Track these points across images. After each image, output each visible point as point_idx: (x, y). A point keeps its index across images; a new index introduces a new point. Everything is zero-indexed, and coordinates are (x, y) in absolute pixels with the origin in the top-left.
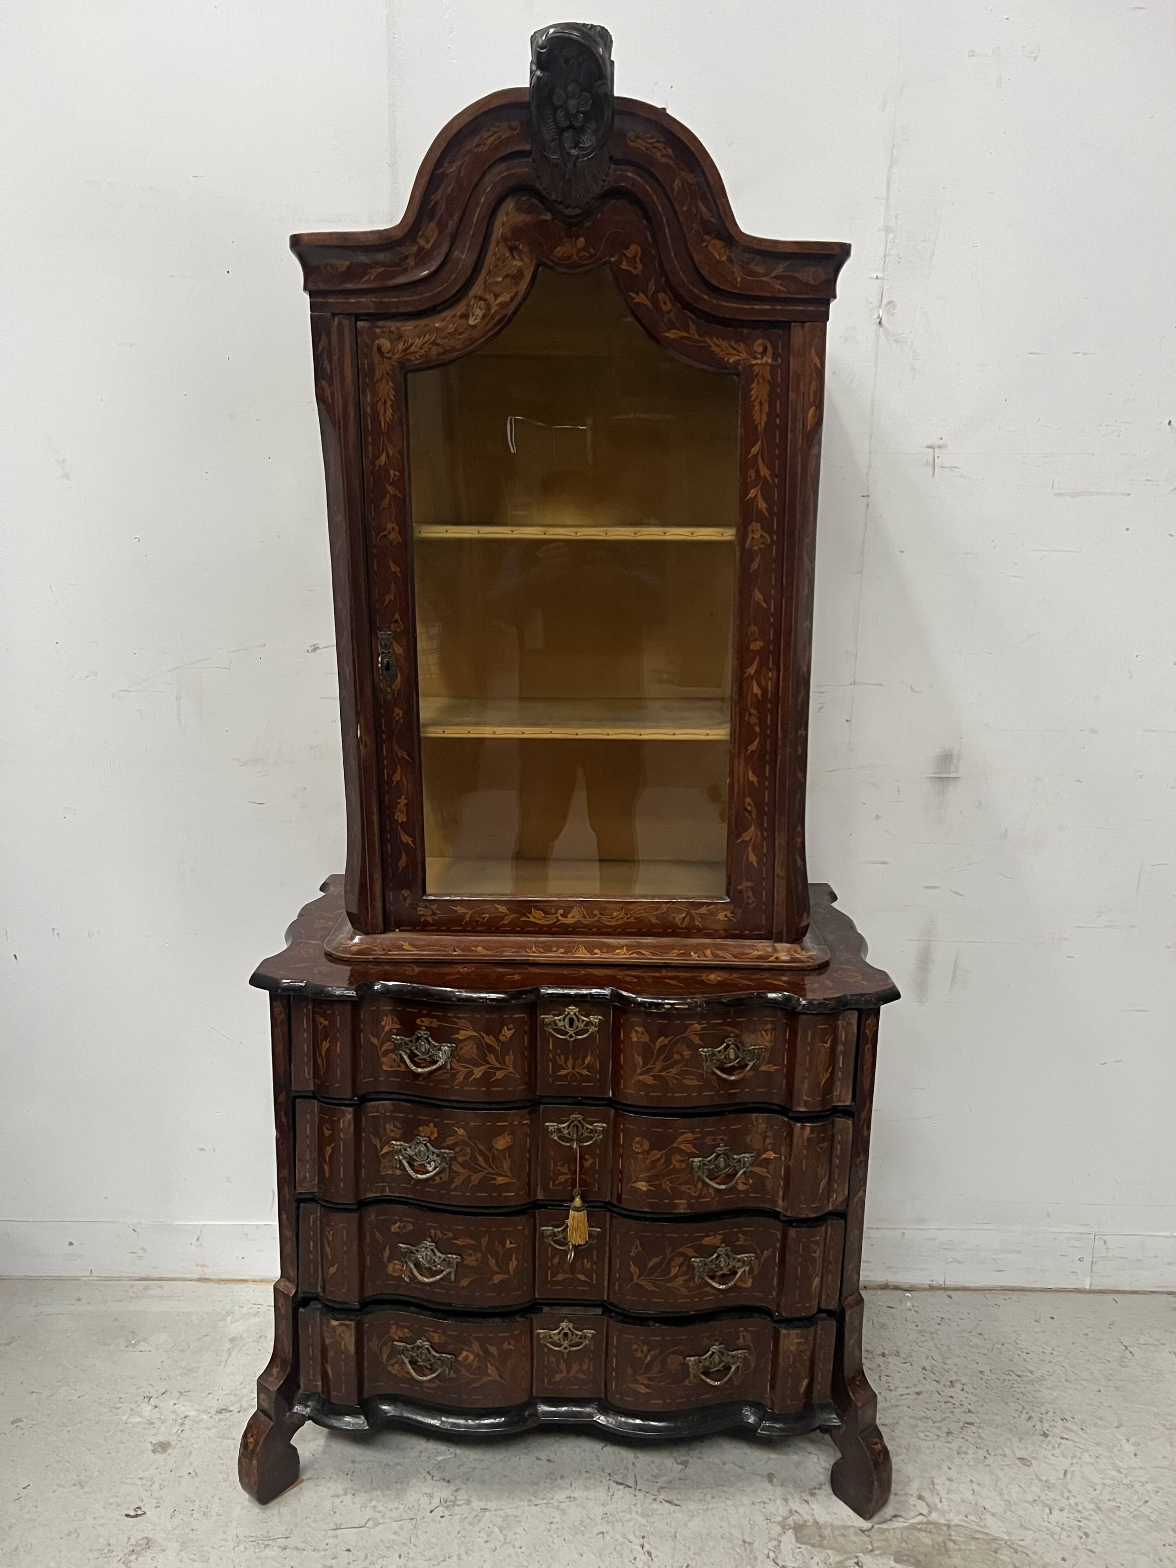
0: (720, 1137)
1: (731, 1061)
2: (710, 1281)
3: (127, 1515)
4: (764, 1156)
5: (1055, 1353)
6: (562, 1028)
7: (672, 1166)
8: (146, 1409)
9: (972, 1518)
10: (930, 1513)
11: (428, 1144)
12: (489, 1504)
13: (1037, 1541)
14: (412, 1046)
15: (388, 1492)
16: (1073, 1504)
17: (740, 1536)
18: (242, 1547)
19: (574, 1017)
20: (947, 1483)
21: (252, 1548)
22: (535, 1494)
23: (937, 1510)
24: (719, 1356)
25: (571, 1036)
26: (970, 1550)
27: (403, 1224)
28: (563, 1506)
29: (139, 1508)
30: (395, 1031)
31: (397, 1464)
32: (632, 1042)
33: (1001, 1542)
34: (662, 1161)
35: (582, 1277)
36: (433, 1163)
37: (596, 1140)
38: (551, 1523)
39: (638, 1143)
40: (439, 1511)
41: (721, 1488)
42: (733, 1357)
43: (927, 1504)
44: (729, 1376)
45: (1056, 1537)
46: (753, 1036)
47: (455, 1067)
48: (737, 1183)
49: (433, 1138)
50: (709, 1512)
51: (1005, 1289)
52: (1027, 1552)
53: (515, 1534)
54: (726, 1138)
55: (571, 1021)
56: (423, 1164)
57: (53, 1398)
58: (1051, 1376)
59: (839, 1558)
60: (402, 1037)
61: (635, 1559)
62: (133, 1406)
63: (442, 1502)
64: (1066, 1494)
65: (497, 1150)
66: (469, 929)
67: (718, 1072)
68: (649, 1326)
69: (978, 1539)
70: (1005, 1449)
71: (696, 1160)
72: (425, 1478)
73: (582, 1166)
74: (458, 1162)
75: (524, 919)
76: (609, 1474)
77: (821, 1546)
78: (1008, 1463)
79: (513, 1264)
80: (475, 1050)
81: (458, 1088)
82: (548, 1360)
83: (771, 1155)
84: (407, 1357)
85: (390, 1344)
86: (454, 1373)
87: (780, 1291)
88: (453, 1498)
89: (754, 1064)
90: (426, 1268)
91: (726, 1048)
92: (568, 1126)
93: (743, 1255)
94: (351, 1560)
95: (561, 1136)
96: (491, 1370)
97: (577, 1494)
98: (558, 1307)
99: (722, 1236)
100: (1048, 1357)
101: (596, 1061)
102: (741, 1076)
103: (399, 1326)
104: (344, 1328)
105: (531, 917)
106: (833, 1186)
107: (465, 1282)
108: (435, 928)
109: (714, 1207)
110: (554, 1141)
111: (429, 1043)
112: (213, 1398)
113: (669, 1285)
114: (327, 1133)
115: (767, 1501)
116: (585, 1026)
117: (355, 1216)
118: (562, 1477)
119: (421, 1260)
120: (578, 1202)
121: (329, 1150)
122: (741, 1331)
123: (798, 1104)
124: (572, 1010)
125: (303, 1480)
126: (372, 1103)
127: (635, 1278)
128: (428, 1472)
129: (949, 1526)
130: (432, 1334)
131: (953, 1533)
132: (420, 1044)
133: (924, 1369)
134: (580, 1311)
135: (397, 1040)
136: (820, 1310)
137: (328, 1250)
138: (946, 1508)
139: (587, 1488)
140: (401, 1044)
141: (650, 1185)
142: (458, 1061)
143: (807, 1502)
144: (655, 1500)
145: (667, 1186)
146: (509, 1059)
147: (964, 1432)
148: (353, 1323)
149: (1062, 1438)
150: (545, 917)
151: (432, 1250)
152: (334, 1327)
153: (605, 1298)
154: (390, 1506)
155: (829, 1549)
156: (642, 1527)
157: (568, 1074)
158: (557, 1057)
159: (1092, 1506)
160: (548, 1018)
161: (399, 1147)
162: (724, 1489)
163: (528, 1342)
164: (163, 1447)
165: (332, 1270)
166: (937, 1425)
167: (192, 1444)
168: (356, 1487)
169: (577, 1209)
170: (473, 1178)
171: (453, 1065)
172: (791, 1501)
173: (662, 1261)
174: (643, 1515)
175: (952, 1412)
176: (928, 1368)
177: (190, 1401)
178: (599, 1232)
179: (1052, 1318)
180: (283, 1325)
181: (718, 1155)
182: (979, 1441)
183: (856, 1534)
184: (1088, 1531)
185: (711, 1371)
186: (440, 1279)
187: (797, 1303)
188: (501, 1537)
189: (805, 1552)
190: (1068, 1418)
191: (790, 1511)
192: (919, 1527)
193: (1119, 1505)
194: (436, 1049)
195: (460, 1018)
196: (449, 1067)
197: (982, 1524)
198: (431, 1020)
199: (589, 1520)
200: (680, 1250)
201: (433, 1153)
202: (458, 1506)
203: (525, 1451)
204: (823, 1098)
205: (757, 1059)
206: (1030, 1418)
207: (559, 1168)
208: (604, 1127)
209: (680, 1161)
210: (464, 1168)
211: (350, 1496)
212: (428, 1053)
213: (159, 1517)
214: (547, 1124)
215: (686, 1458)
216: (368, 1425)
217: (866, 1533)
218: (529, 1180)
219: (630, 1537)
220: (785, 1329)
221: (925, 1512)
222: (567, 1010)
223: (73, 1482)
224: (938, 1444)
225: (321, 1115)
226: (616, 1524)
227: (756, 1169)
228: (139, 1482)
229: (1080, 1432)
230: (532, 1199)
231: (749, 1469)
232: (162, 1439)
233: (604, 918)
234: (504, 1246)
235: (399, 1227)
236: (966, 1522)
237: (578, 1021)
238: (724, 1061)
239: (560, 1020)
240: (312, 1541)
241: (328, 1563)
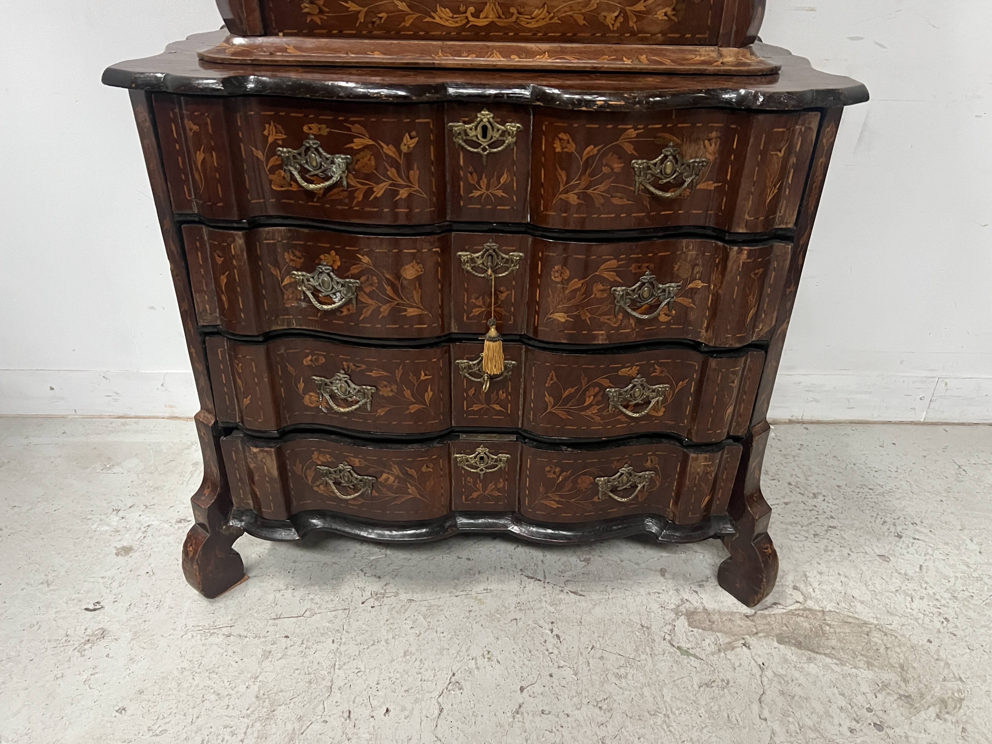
0: (647, 265)
1: (667, 176)
2: (624, 410)
3: (87, 609)
4: (691, 286)
5: (899, 471)
6: (475, 139)
7: (593, 296)
8: (114, 520)
9: (844, 605)
10: (806, 601)
11: (332, 274)
12: (415, 596)
13: (903, 625)
14: (301, 160)
15: (325, 587)
16: (931, 594)
17: (639, 622)
18: (189, 635)
19: (488, 124)
20: (818, 576)
21: (199, 636)
22: (456, 587)
23: (811, 598)
24: (627, 477)
25: (484, 149)
26: (844, 633)
27: (315, 357)
28: (480, 596)
29: (98, 603)
30: (280, 142)
31: (334, 563)
32: (555, 152)
33: (871, 626)
34: (583, 290)
35: (498, 407)
36: (338, 294)
37: (512, 271)
38: (470, 611)
39: (557, 272)
40: (371, 602)
41: (619, 581)
42: (640, 477)
43: (802, 593)
44: (635, 493)
45: (920, 621)
46: (693, 147)
47: (352, 183)
48: (659, 314)
49: (336, 268)
50: (610, 601)
51: (852, 422)
52: (895, 634)
53: (438, 621)
54: (652, 266)
55: (485, 129)
56: (328, 295)
57: (33, 511)
58: (898, 489)
59: (727, 640)
60: (290, 149)
61: (545, 642)
62: (103, 517)
63: (373, 595)
64: (924, 585)
65: (406, 279)
66: (364, 32)
67: (652, 189)
68: (562, 450)
69: (850, 623)
70: (866, 548)
71: (619, 289)
72: (358, 574)
73: (497, 298)
74: (365, 293)
75: (428, 19)
76: (521, 570)
77: (711, 629)
78: (870, 559)
79: (429, 395)
80: (373, 163)
81: (357, 208)
82: (465, 480)
83: (699, 284)
84: (331, 479)
85: (313, 468)
86: (376, 492)
87: (693, 419)
88: (383, 592)
89: (692, 181)
90: (341, 399)
91: (662, 161)
92: (482, 256)
93: (657, 386)
94: (289, 645)
95: (474, 266)
96: (411, 489)
97: (493, 586)
98: (475, 435)
99: (638, 368)
100: (894, 475)
101: (512, 180)
102: (678, 192)
103: (320, 452)
104: (265, 454)
105: (437, 18)
106: (761, 315)
107: (381, 412)
108: (325, 31)
109: (633, 338)
110: (468, 272)
111: (320, 154)
112: (174, 510)
113: (583, 413)
114: (219, 260)
115: (661, 591)
116: (501, 136)
117: (261, 349)
118: (479, 572)
119: (336, 391)
120: (493, 332)
121: (224, 280)
122: (650, 455)
123: (738, 225)
124: (485, 116)
125: (249, 577)
126: (267, 229)
127: (549, 408)
128: (362, 570)
129: (823, 612)
130: (352, 459)
131: (827, 618)
132: (310, 157)
133: (790, 484)
134: (495, 438)
135: (284, 153)
136: (729, 437)
137: (239, 382)
138: (819, 596)
139: (502, 581)
140: (288, 157)
141: (568, 316)
142: (355, 177)
143: (696, 592)
144: (562, 591)
145: (587, 316)
146: (415, 174)
147: (829, 534)
148: (273, 449)
149: (914, 539)
150: (453, 18)
151: (346, 382)
152: (255, 453)
153: (520, 426)
154: (326, 598)
155: (720, 631)
156: (551, 614)
157: (481, 195)
158: (469, 175)
159: (947, 595)
160: (458, 126)
161: (301, 278)
162: (624, 582)
163: (447, 465)
164: (126, 551)
165: (247, 401)
166: (804, 528)
167: (152, 548)
168: (296, 583)
169: (492, 340)
170: (381, 310)
171: (349, 181)
172: (682, 592)
173: (577, 391)
174: (552, 604)
175: (817, 518)
176: (793, 483)
177: (154, 513)
178: (514, 364)
179: (894, 444)
180: (208, 452)
181: (644, 284)
182: (842, 541)
183: (741, 619)
184: (947, 616)
185: (619, 489)
186: (356, 409)
187: (709, 430)
188: (426, 625)
189: (697, 635)
190: (918, 522)
191: (682, 600)
192: (797, 612)
193: (972, 594)
194: (329, 161)
195: (353, 123)
196: (345, 183)
197: (852, 610)
198: (319, 126)
199: (503, 609)
200: (596, 380)
201: (338, 283)
202: (387, 597)
203: (448, 551)
204: (767, 217)
205: (697, 175)
206: (885, 522)
207: (473, 301)
208: (521, 257)
209: (602, 291)
210: (372, 298)
211: (290, 591)
212: (320, 168)
213: (116, 610)
214: (460, 253)
215: (588, 557)
216: (299, 536)
217: (751, 618)
218: (442, 311)
219: (541, 622)
220: (694, 453)
221: (801, 599)
222: (479, 115)
223: (41, 581)
224: (807, 543)
225: (211, 241)
226: (528, 611)
227: (680, 300)
228: (101, 581)
229: (929, 534)
230: (446, 332)
231: (643, 565)
232: (125, 544)
233: (522, 18)
234: (419, 378)
235: (311, 360)
236: (838, 608)
237: (493, 130)
238: (659, 175)
239: (471, 129)
240: (254, 629)
241: (268, 649)
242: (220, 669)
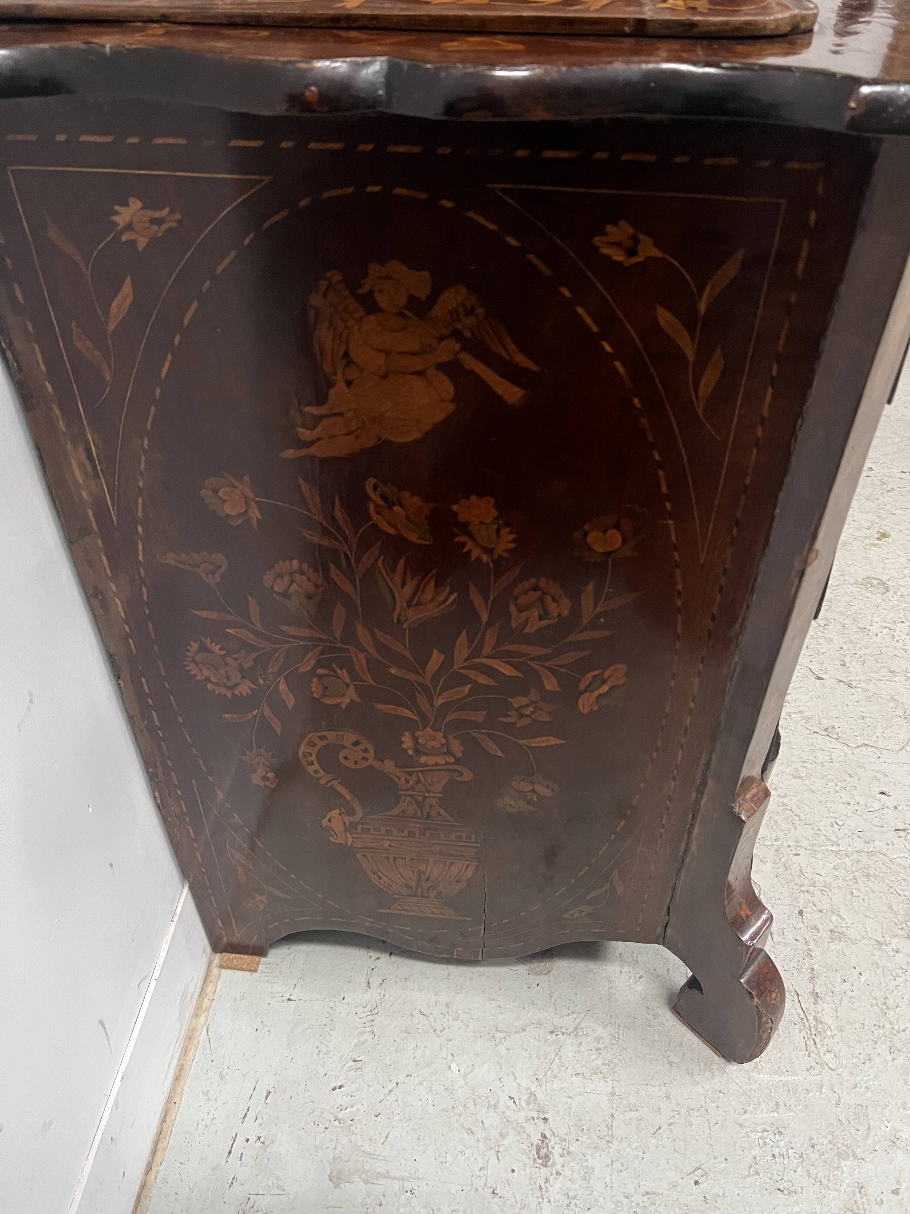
240: (796, 960)
241: (826, 935)
242: (878, 995)
